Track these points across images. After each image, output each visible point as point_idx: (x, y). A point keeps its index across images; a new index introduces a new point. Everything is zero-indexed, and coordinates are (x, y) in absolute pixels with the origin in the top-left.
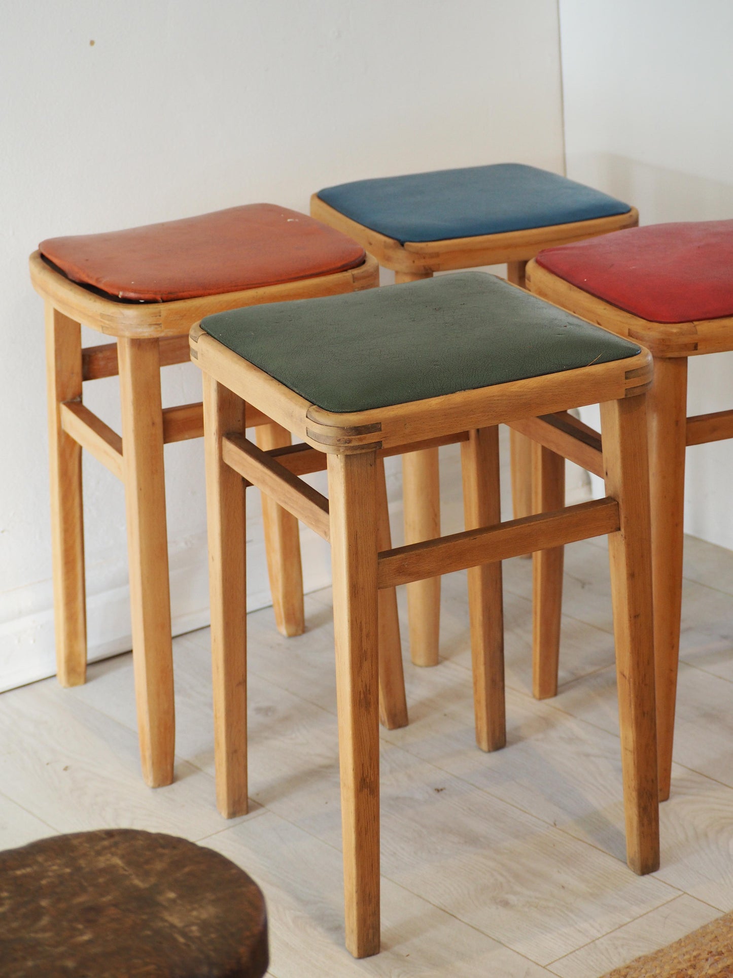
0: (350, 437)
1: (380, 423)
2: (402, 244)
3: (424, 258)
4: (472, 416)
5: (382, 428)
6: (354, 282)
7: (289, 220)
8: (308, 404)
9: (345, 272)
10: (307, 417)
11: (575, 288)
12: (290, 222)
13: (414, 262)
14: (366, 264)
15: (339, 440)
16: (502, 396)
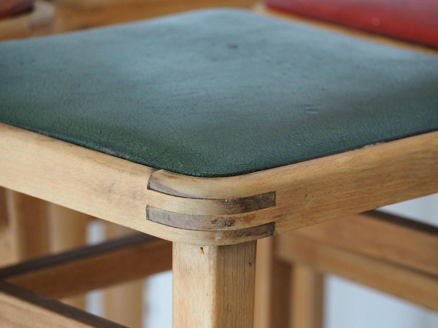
0: (232, 216)
1: (274, 192)
4: (389, 184)
5: (277, 202)
10: (149, 188)
15: (214, 222)
16: (426, 152)
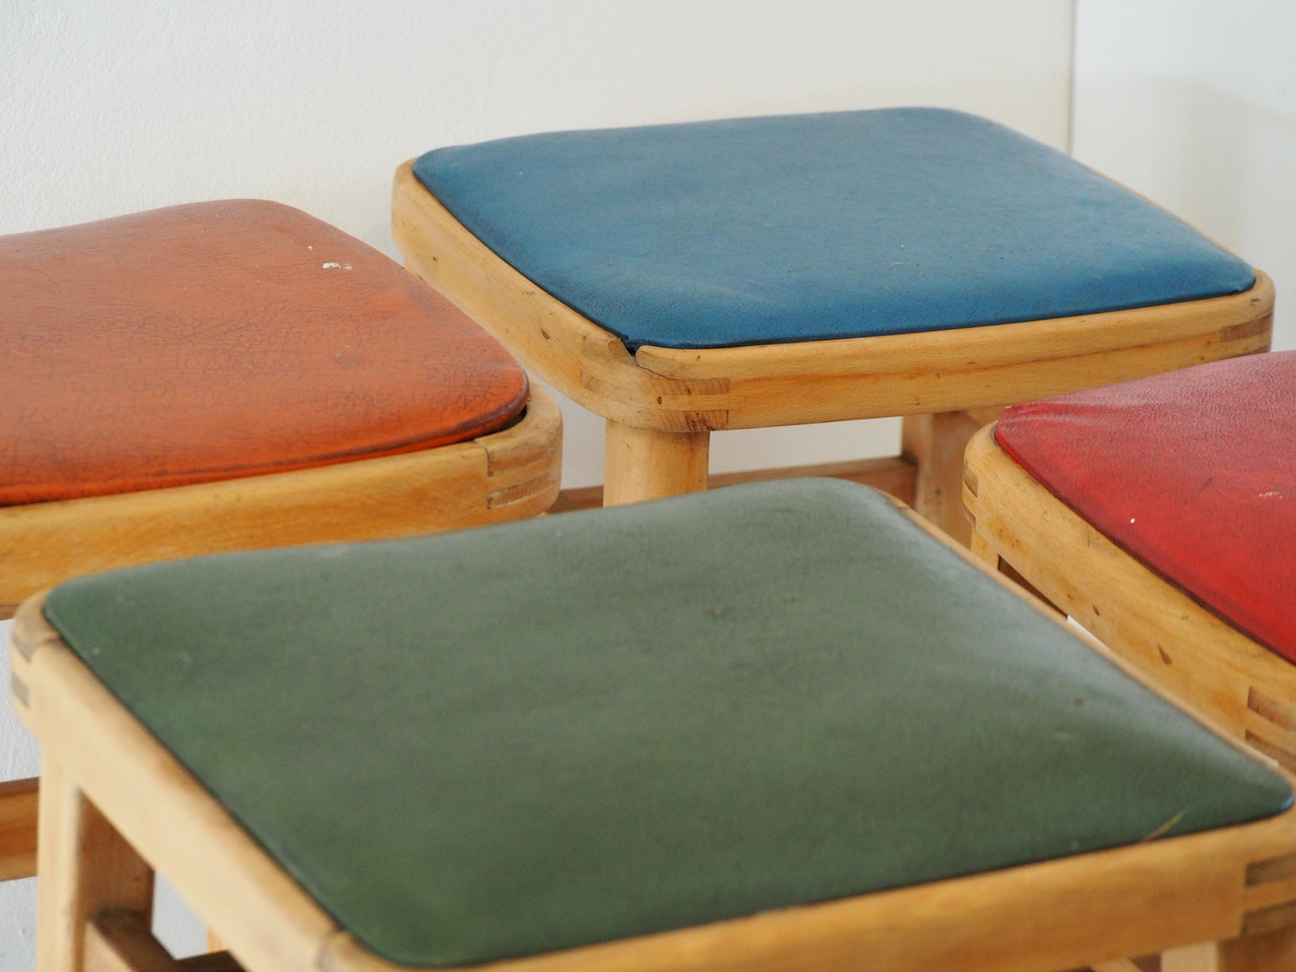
2: (632, 352)
3: (689, 392)
6: (490, 474)
7: (326, 266)
8: (323, 924)
9: (467, 445)
10: (315, 965)
11: (1103, 540)
12: (331, 269)
13: (660, 400)
14: (528, 418)
